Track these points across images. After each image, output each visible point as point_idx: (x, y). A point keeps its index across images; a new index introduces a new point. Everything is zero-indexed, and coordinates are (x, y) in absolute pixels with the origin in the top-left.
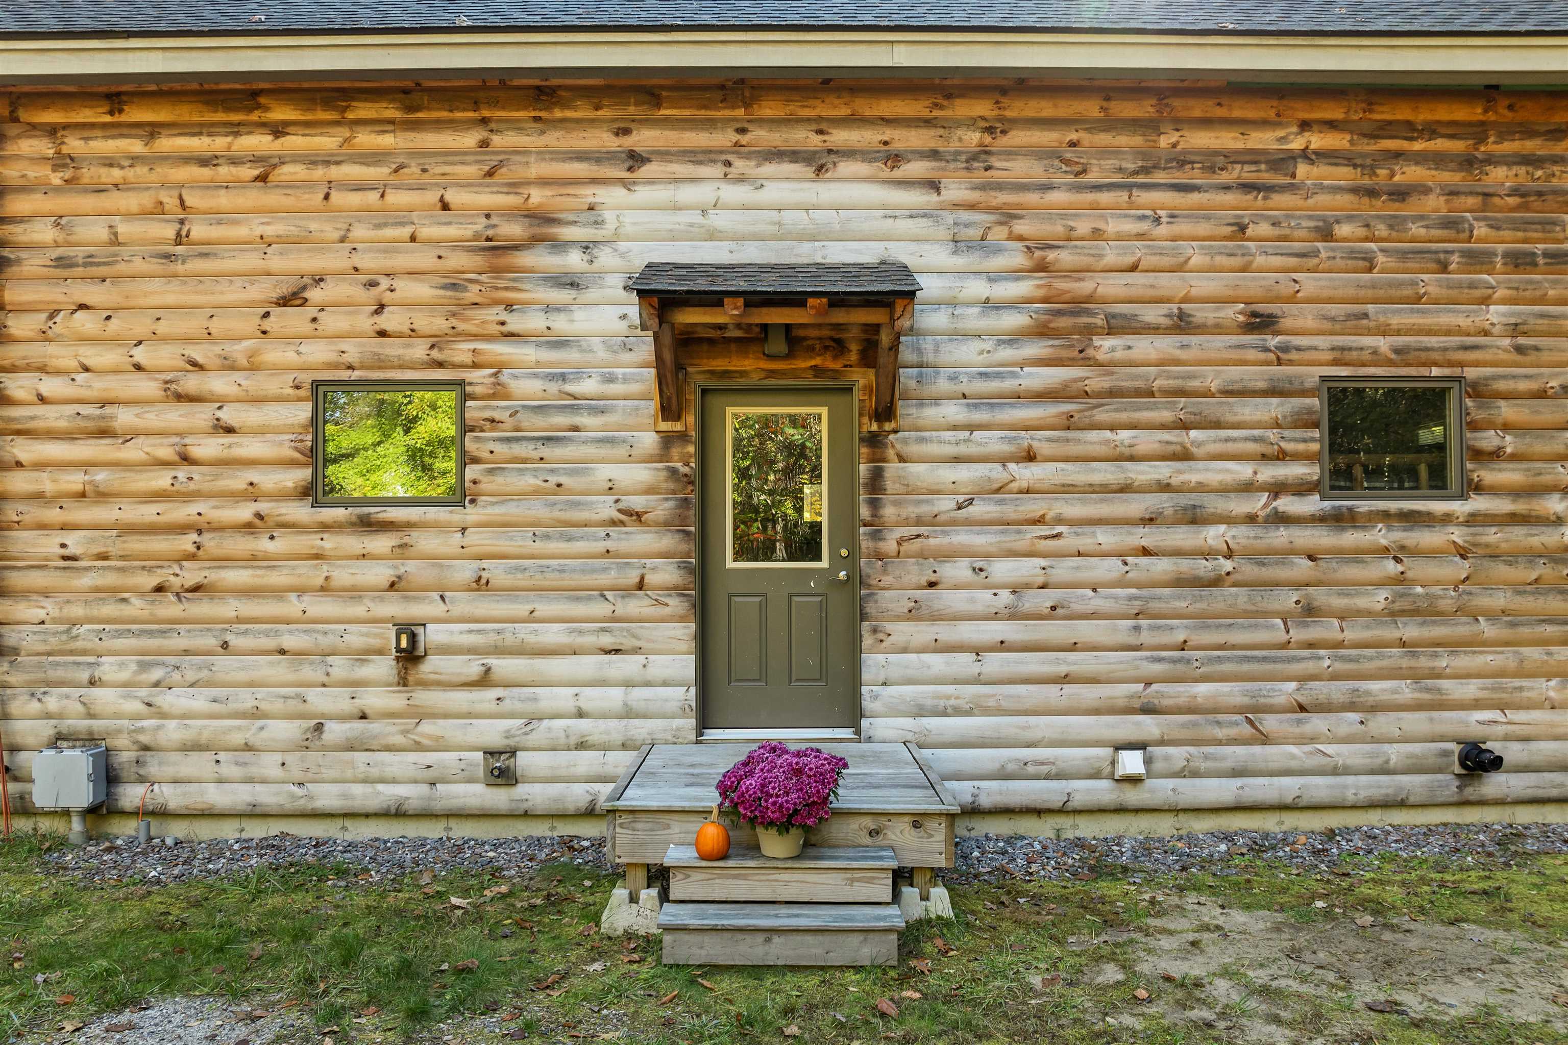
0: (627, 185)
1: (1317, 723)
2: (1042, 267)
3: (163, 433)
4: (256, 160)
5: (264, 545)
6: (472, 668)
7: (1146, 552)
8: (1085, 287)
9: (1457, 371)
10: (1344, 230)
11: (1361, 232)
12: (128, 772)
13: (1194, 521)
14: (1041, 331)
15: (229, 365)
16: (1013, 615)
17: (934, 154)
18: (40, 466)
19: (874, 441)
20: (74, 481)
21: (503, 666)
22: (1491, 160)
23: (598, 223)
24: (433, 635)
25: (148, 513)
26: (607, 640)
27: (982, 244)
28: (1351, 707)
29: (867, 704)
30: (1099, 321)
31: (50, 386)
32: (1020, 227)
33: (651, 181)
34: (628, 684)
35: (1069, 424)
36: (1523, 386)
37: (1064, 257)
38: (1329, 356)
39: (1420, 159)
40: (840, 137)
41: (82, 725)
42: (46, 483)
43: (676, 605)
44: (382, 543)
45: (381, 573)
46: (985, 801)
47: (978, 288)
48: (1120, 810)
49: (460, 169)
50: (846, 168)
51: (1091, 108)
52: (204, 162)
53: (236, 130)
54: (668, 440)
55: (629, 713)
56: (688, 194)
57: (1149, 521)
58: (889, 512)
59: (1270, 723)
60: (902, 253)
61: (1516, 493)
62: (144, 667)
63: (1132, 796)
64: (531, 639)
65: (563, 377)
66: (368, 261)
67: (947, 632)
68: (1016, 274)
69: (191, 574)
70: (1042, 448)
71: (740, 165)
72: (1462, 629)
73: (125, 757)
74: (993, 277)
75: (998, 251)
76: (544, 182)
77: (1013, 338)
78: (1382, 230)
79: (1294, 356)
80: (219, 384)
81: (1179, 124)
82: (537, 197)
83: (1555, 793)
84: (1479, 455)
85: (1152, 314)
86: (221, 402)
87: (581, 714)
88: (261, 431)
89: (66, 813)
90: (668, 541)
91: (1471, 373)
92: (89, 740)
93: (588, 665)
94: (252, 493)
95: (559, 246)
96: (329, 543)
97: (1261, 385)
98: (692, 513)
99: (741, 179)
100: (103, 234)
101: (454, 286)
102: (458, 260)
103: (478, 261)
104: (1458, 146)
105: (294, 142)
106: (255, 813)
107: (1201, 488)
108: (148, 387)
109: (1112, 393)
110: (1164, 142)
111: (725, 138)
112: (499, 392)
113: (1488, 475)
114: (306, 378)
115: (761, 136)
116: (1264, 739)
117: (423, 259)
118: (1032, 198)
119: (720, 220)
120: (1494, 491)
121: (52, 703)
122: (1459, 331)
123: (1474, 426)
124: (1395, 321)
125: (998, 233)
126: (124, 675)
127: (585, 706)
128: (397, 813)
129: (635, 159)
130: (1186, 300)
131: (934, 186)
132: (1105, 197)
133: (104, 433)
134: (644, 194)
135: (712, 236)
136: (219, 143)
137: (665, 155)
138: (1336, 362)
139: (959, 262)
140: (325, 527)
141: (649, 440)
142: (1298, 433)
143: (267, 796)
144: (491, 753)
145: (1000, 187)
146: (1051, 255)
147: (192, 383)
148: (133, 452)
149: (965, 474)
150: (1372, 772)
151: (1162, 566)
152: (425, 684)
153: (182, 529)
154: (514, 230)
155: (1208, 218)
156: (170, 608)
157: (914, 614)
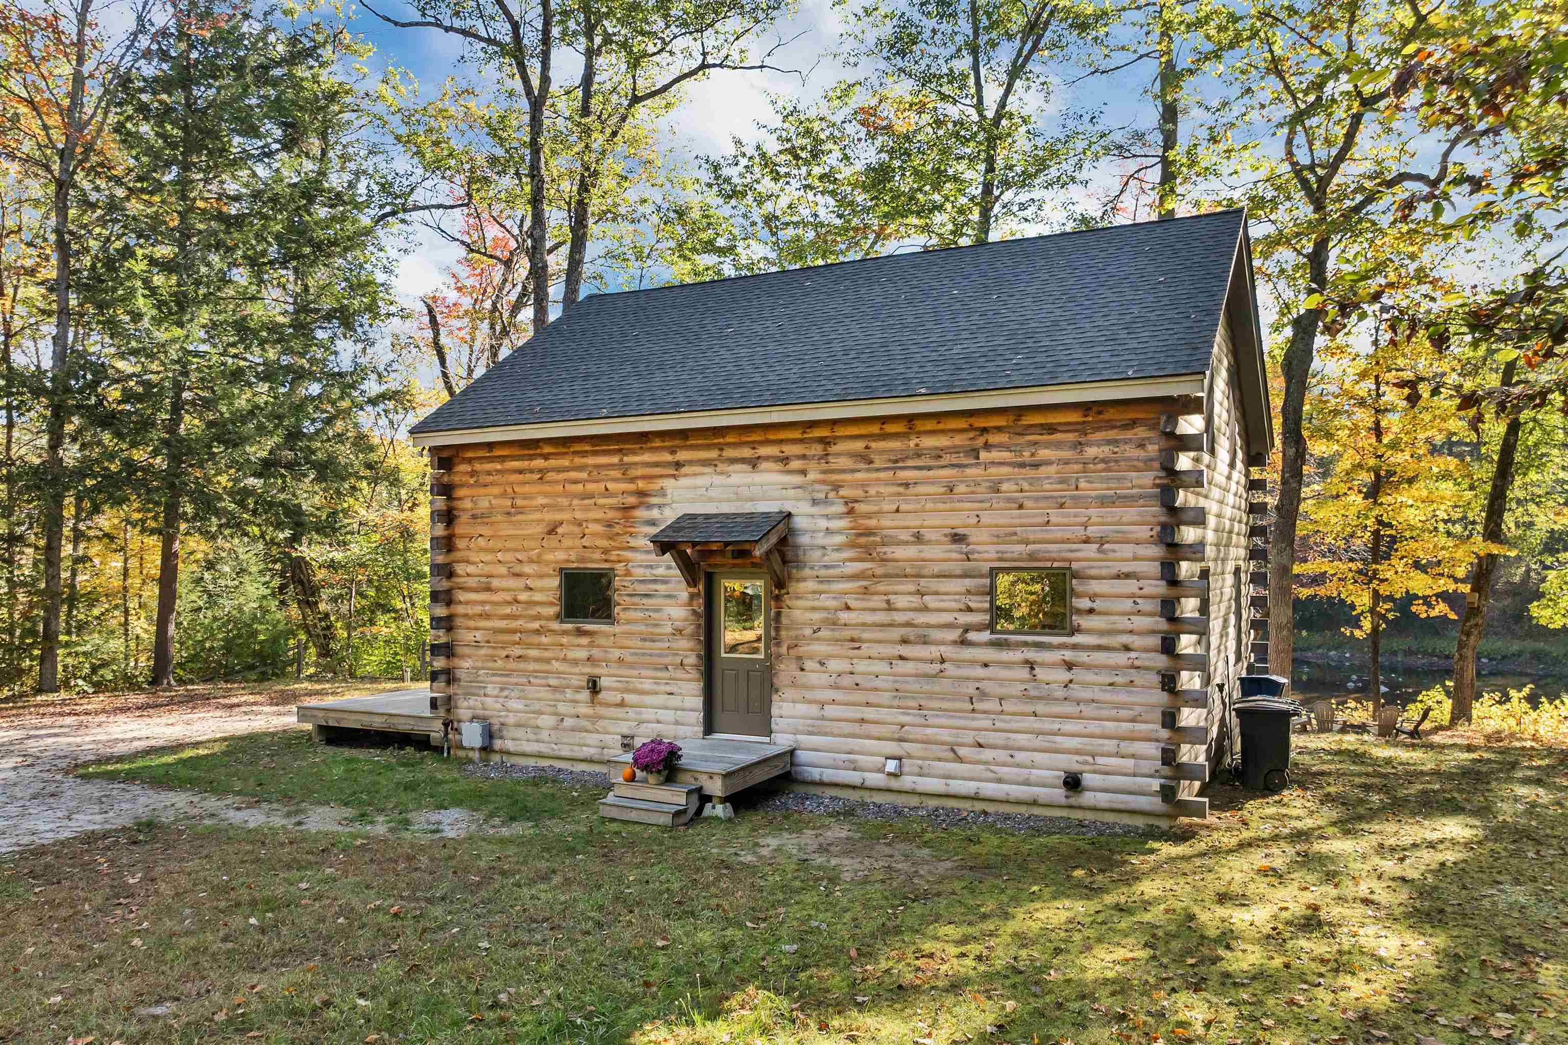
0: (674, 476)
1: (988, 754)
2: (851, 512)
3: (509, 590)
4: (540, 471)
5: (544, 640)
6: (618, 698)
7: (901, 658)
8: (872, 523)
9: (1066, 565)
10: (1005, 487)
11: (1015, 487)
12: (497, 734)
13: (925, 643)
14: (852, 545)
15: (531, 561)
16: (835, 687)
17: (804, 457)
18: (467, 603)
19: (778, 598)
20: (478, 609)
21: (630, 698)
22: (1089, 444)
23: (664, 495)
24: (604, 682)
25: (502, 624)
26: (668, 689)
27: (826, 501)
28: (1006, 748)
29: (773, 726)
30: (878, 539)
31: (471, 569)
32: (842, 492)
33: (685, 475)
34: (676, 709)
35: (866, 591)
36: (1104, 572)
37: (861, 508)
38: (995, 556)
39: (1048, 445)
40: (764, 451)
41: (480, 712)
42: (470, 610)
43: (695, 674)
44: (584, 641)
45: (582, 654)
46: (826, 779)
47: (823, 524)
48: (890, 790)
49: (611, 473)
50: (764, 465)
51: (875, 429)
52: (521, 472)
53: (531, 457)
54: (692, 596)
55: (677, 723)
56: (699, 481)
57: (905, 641)
58: (783, 633)
59: (962, 751)
60: (788, 507)
61: (1102, 633)
62: (502, 689)
63: (894, 784)
64: (639, 686)
65: (651, 567)
66: (579, 515)
67: (809, 695)
68: (840, 516)
69: (517, 651)
70: (852, 603)
71: (721, 467)
72: (1069, 709)
73: (496, 727)
74: (827, 517)
75: (832, 504)
76: (643, 477)
77: (839, 548)
78: (1026, 486)
79: (976, 556)
80: (527, 569)
81: (919, 434)
82: (641, 484)
83: (1122, 806)
84: (1079, 612)
85: (904, 536)
86: (528, 576)
87: (658, 722)
88: (541, 590)
89: (472, 749)
90: (691, 644)
91: (1075, 566)
92: (484, 719)
93: (660, 699)
94: (538, 617)
95: (650, 507)
96: (564, 640)
97: (958, 572)
98: (702, 631)
99: (721, 473)
100: (487, 504)
101: (609, 526)
102: (611, 514)
103: (618, 514)
104: (1071, 437)
105: (552, 463)
106: (540, 756)
107: (929, 626)
108: (503, 570)
109: (886, 576)
110: (912, 444)
111: (713, 454)
112: (628, 573)
113: (1084, 622)
114: (558, 566)
115: (729, 453)
116: (960, 759)
117: (599, 515)
118: (848, 477)
119: (712, 493)
120: (1089, 632)
121: (471, 703)
122: (1068, 541)
123: (1079, 596)
124: (1032, 537)
125: (832, 495)
126: (496, 692)
127: (661, 718)
128: (590, 761)
129: (678, 465)
130: (922, 527)
131: (804, 472)
132: (882, 475)
133: (488, 589)
134: (683, 482)
135: (710, 500)
136: (524, 464)
137: (691, 462)
138: (1000, 560)
139: (815, 510)
140: (565, 633)
141: (684, 595)
142: (979, 598)
143: (543, 748)
144: (624, 737)
145: (833, 471)
146: (856, 505)
147: (517, 569)
148: (496, 598)
149: (816, 616)
150: (1018, 784)
151: (909, 667)
152: (601, 704)
153: (514, 631)
154: (632, 500)
155: (933, 483)
156: (512, 665)
157: (794, 684)
